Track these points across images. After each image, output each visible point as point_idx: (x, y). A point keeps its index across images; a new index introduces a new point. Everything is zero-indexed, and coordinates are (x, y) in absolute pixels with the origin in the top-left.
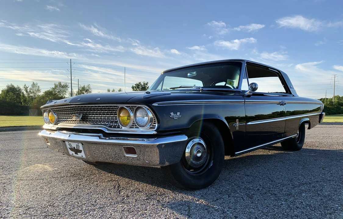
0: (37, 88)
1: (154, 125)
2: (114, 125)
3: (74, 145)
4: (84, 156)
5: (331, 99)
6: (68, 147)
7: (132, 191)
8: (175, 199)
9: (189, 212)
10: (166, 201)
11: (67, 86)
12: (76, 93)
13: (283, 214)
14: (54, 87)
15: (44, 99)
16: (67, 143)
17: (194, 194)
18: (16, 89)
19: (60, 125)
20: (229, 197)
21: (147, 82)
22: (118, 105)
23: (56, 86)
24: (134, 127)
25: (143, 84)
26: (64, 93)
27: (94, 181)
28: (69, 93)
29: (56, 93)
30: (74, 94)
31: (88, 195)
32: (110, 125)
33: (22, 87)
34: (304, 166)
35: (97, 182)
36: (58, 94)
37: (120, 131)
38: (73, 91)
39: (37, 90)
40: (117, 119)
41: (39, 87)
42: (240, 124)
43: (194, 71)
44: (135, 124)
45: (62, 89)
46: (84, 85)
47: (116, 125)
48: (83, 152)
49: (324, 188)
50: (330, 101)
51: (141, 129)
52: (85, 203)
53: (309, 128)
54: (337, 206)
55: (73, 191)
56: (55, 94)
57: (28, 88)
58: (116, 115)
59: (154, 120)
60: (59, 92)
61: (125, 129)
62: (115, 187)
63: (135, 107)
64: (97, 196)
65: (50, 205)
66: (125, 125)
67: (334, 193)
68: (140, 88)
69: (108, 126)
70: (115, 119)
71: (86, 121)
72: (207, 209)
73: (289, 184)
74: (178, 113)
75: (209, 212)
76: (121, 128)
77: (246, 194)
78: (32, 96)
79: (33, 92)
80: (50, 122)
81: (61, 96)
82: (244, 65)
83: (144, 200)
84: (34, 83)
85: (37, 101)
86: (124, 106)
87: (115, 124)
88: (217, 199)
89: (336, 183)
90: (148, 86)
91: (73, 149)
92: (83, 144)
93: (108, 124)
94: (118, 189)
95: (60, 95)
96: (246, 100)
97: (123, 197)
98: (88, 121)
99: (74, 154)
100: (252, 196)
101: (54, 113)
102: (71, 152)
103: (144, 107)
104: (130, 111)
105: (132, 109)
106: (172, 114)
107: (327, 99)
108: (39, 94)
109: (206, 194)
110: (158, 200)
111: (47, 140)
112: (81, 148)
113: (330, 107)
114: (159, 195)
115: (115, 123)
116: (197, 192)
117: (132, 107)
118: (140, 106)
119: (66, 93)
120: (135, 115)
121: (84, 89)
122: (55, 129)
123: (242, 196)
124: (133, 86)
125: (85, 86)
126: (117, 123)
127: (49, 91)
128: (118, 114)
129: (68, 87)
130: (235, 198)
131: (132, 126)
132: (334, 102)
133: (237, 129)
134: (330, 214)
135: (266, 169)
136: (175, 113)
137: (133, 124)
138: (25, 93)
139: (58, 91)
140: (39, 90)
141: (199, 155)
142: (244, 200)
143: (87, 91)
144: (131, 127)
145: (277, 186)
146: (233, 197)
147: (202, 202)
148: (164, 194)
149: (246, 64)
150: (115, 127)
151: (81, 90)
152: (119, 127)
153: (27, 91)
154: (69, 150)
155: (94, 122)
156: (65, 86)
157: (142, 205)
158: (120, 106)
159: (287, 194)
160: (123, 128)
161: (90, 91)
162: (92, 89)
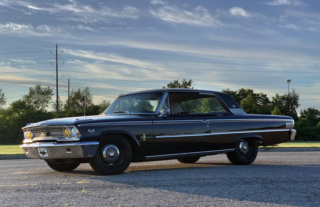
1: (79, 135)
3: (42, 150)
4: (48, 156)
6: (39, 151)
11: (50, 92)
12: (65, 103)
14: (28, 94)
15: (10, 116)
16: (38, 149)
19: (35, 139)
21: (190, 81)
22: (63, 126)
23: (32, 92)
25: (182, 83)
26: (45, 104)
28: (53, 104)
29: (32, 104)
30: (62, 105)
36: (34, 105)
37: (65, 140)
38: (59, 99)
40: (63, 134)
41: (3, 95)
42: (147, 137)
44: (71, 136)
45: (42, 98)
46: (78, 90)
48: (47, 153)
51: (74, 138)
56: (29, 107)
59: (79, 133)
60: (36, 103)
61: (67, 139)
66: (67, 136)
71: (49, 135)
74: (93, 130)
80: (28, 138)
81: (39, 109)
86: (66, 126)
87: (62, 136)
90: (191, 87)
91: (42, 153)
92: (47, 149)
93: (59, 137)
95: (38, 107)
96: (154, 121)
99: (43, 156)
101: (31, 132)
102: (41, 155)
103: (74, 127)
104: (69, 129)
105: (69, 128)
106: (89, 130)
108: (2, 107)
111: (26, 150)
112: (46, 151)
118: (72, 126)
119: (48, 105)
120: (71, 131)
121: (78, 95)
122: (31, 142)
125: (81, 91)
126: (64, 136)
127: (19, 102)
128: (64, 131)
129: (52, 93)
133: (144, 140)
136: (91, 129)
139: (34, 100)
143: (83, 99)
144: (69, 138)
150: (62, 138)
151: (73, 99)
152: (64, 138)
154: (40, 154)
155: (53, 136)
156: (48, 92)
158: (64, 126)
160: (66, 138)
161: (89, 99)
162: (92, 96)
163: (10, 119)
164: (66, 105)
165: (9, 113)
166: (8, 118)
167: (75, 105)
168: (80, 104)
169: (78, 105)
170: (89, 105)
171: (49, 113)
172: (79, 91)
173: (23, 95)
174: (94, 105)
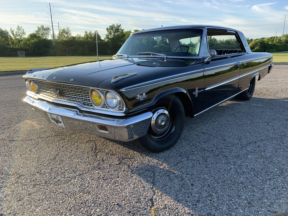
0: (22, 31)
1: (123, 107)
2: (88, 103)
3: (54, 117)
4: (64, 126)
5: (281, 37)
6: (50, 117)
7: (107, 154)
8: (143, 163)
9: (153, 179)
10: (135, 166)
12: (58, 35)
13: (231, 180)
14: (37, 30)
15: (29, 41)
16: (48, 114)
17: (159, 157)
18: (4, 32)
20: (187, 160)
21: (120, 25)
22: (90, 87)
23: (39, 29)
24: (105, 107)
25: (116, 26)
26: (47, 35)
27: (75, 142)
28: (51, 35)
29: (40, 35)
30: (56, 36)
31: (69, 159)
32: (84, 102)
33: (8, 30)
34: (252, 121)
35: (77, 142)
36: (41, 36)
37: (93, 109)
38: (54, 33)
39: (22, 33)
40: (89, 98)
41: (23, 30)
42: (199, 91)
43: (160, 36)
44: (106, 105)
45: (45, 32)
47: (90, 103)
49: (267, 147)
50: (279, 40)
52: (67, 170)
53: (259, 79)
54: (276, 169)
55: (57, 155)
56: (39, 37)
57: (14, 31)
58: (89, 94)
59: (123, 103)
60: (42, 34)
62: (92, 149)
63: (105, 91)
64: (77, 161)
65: (38, 172)
66: (97, 105)
67: (274, 155)
68: (114, 30)
69: (82, 103)
70: (88, 97)
71: (63, 96)
72: (168, 176)
73: (238, 144)
74: (144, 94)
75: (170, 178)
76: (94, 107)
77: (202, 156)
78: (18, 39)
79: (19, 35)
80: (32, 91)
82: (205, 32)
83: (117, 165)
84: (18, 26)
85: (24, 43)
86: (95, 88)
88: (178, 163)
89: (277, 141)
90: (120, 28)
91: (54, 119)
92: (61, 117)
93: (82, 102)
94: (95, 151)
95: (44, 37)
96: (205, 69)
97: (99, 161)
98: (64, 96)
100: (207, 159)
101: (35, 83)
102: (53, 121)
103: (113, 92)
104: (100, 93)
106: (138, 96)
107: (277, 37)
108: (24, 36)
109: (168, 156)
110: (128, 165)
112: (60, 120)
113: (279, 44)
114: (129, 159)
115: (88, 101)
116: (162, 155)
117: (102, 90)
118: (109, 90)
119: (49, 36)
120: (105, 96)
121: (64, 31)
122: (37, 98)
123: (198, 158)
124: (107, 28)
125: (65, 29)
126: (90, 101)
127: (33, 34)
129: (50, 29)
130: (193, 162)
131: (103, 106)
132: (283, 40)
133: (196, 96)
134: (270, 180)
135: (220, 124)
137: (104, 104)
138: (12, 36)
139: (41, 33)
140: (24, 33)
141: (163, 124)
142: (199, 163)
143: (67, 33)
144: (102, 108)
145: (228, 146)
146: (191, 160)
147: (165, 166)
148: (133, 157)
149: (206, 31)
150: (88, 105)
151: (61, 33)
152: (91, 106)
153: (13, 34)
155: (70, 98)
156: (48, 29)
157: (115, 171)
158: (92, 88)
159: (235, 156)
160: (96, 107)
161: (70, 33)
162: (71, 32)
163: (29, 43)
164: (58, 36)
165: (28, 40)
166: (28, 42)
167: (63, 36)
168: (65, 35)
169: (65, 36)
170: (70, 36)
171: (50, 40)
172: (64, 29)
173: (35, 30)
174: (72, 36)
